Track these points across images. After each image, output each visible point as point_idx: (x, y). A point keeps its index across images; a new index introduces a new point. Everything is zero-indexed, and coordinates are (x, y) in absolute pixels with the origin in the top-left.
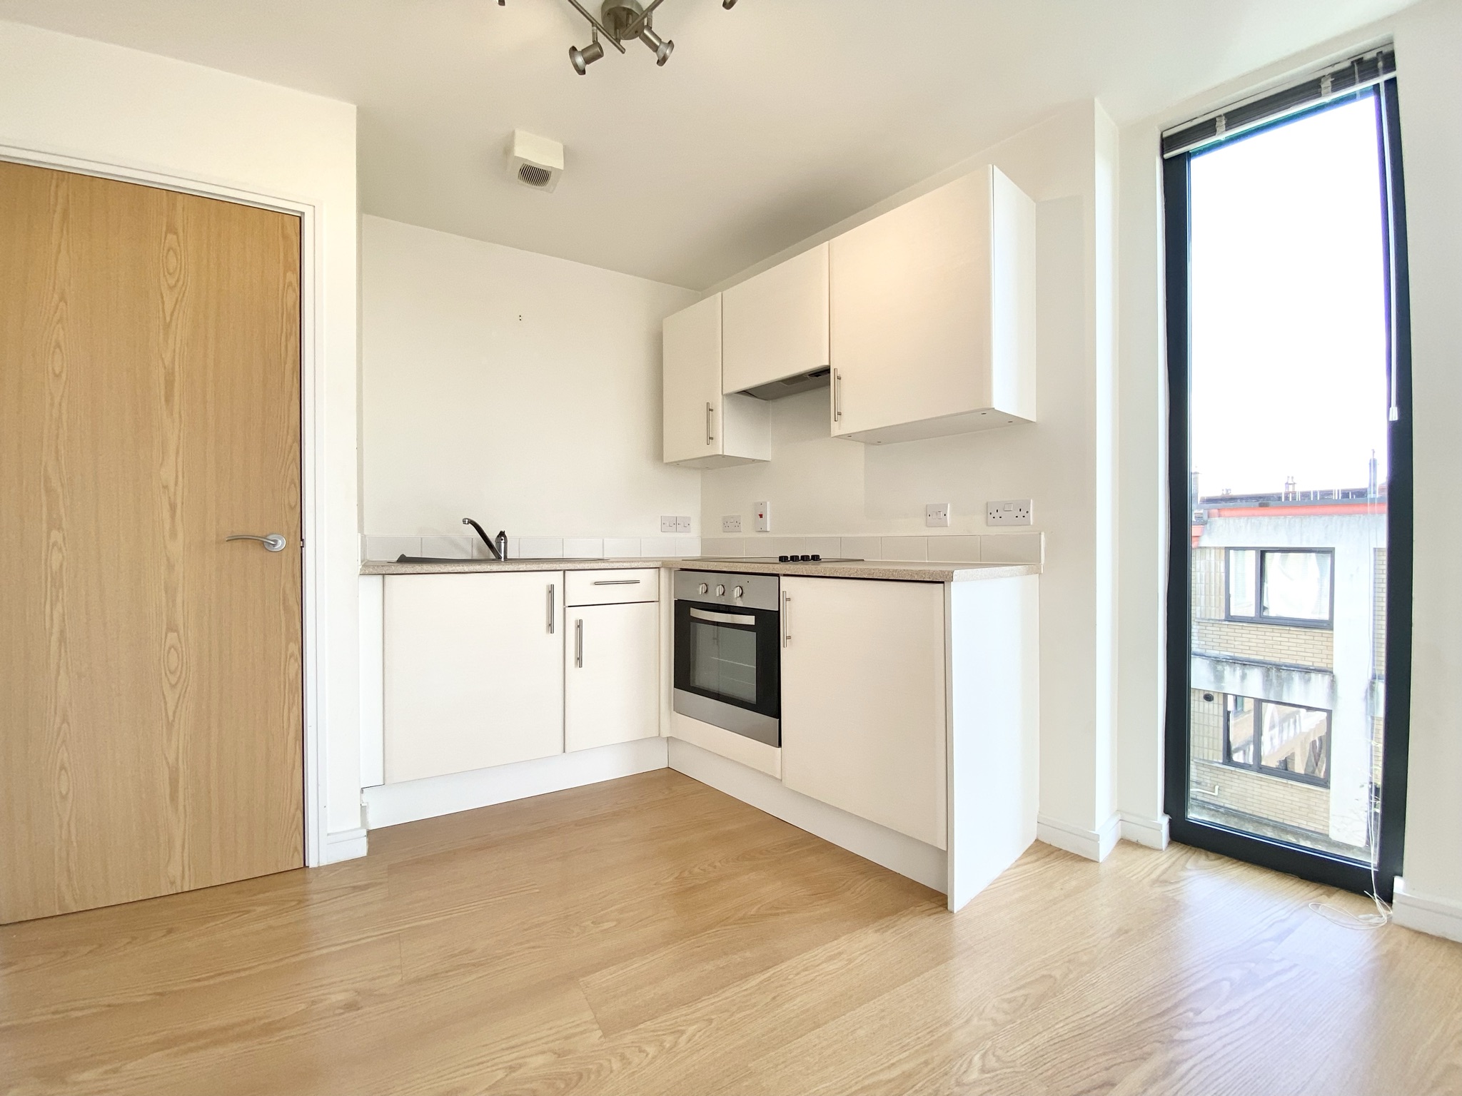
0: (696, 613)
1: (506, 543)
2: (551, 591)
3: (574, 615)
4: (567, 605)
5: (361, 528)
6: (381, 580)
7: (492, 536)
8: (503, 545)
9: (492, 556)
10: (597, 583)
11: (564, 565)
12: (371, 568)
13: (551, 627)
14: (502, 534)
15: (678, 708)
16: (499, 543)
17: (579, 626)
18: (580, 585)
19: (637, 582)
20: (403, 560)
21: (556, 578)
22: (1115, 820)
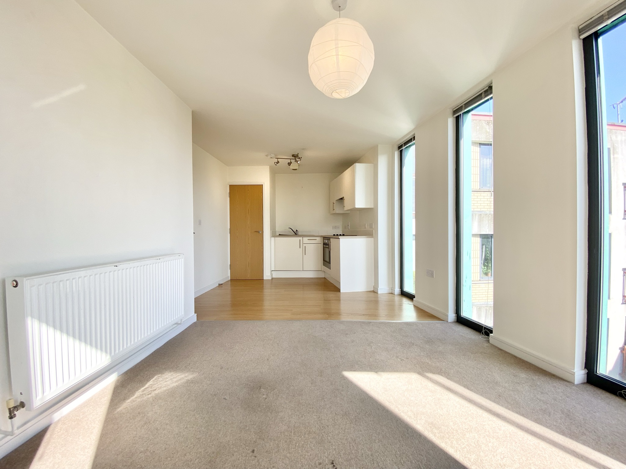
0: (325, 246)
2: (301, 240)
3: (304, 245)
4: (303, 243)
6: (275, 238)
7: (295, 231)
8: (297, 232)
9: (295, 234)
10: (308, 240)
11: (303, 236)
12: (273, 236)
13: (299, 247)
14: (297, 230)
15: (323, 265)
17: (305, 247)
18: (306, 240)
19: (316, 239)
20: (280, 235)
21: (302, 238)
22: (388, 288)
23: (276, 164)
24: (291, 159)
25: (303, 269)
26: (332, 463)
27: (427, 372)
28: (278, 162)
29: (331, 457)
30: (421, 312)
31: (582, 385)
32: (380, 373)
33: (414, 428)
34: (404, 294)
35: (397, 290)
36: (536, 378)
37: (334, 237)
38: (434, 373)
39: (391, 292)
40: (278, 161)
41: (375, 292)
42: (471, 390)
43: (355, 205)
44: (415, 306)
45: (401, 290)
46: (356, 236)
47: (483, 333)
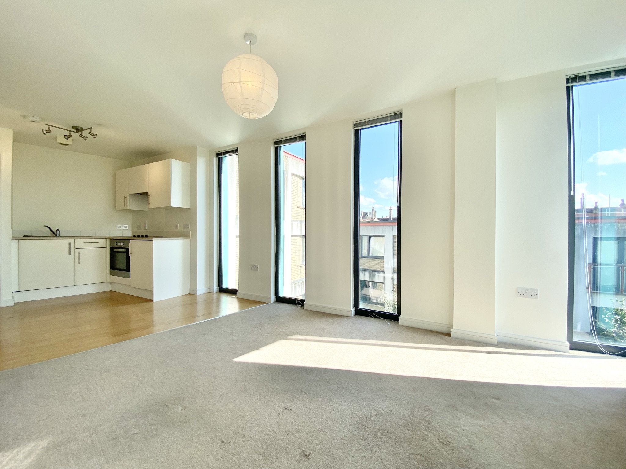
0: (115, 250)
1: (59, 232)
2: (70, 244)
3: (77, 251)
4: (76, 247)
5: (12, 228)
6: (18, 241)
7: (54, 230)
8: (58, 233)
9: (55, 236)
10: (85, 243)
11: (75, 238)
12: (14, 238)
13: (70, 254)
14: (58, 230)
15: (112, 274)
16: (57, 232)
17: (79, 253)
18: (80, 243)
19: (99, 242)
20: (25, 236)
21: (72, 241)
22: (206, 288)
23: (45, 132)
24: (70, 131)
25: (75, 284)
26: (286, 409)
27: (288, 336)
28: (48, 131)
29: (282, 407)
30: (245, 302)
31: (354, 317)
32: (259, 349)
33: (308, 367)
34: (222, 290)
35: (216, 288)
36: (336, 319)
37: (135, 238)
38: (291, 335)
39: (208, 292)
40: (50, 130)
41: (192, 295)
42: (317, 336)
43: (171, 204)
44: (238, 298)
45: (219, 288)
46: (162, 237)
47: (297, 304)
